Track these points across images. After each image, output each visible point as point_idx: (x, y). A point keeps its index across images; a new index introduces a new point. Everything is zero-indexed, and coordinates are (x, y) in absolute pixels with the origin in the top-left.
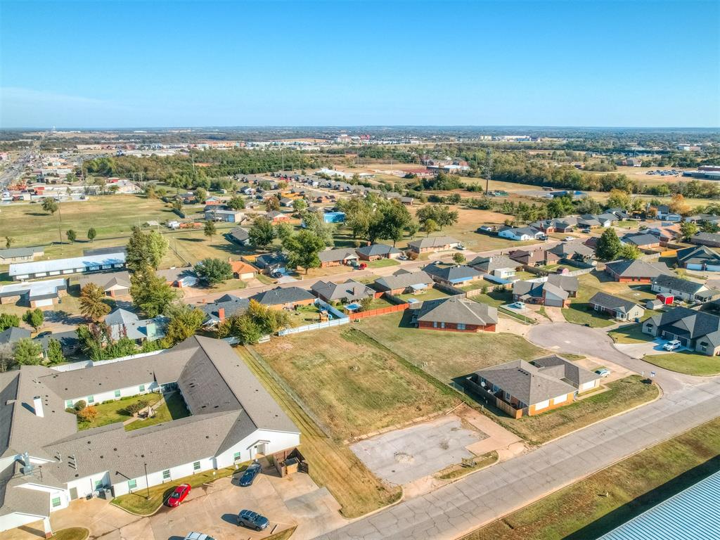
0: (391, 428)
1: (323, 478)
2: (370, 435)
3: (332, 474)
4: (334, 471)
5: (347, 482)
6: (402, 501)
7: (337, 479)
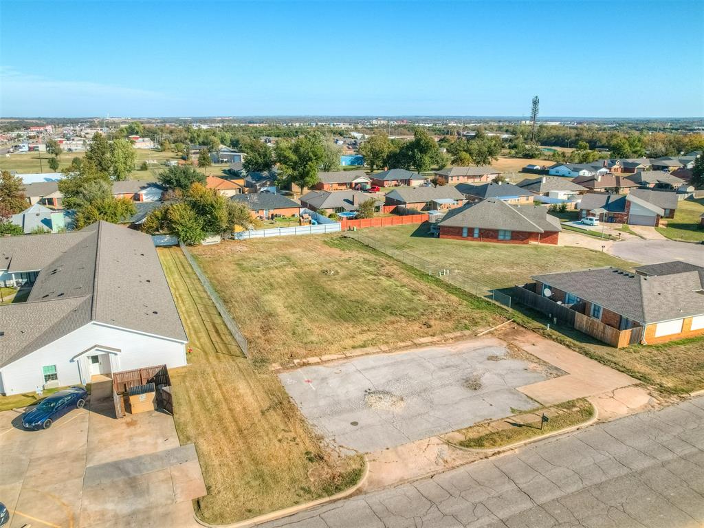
0: (369, 349)
1: (198, 425)
2: (325, 358)
3: (220, 419)
4: (227, 415)
5: (245, 437)
6: (359, 492)
7: (225, 431)
